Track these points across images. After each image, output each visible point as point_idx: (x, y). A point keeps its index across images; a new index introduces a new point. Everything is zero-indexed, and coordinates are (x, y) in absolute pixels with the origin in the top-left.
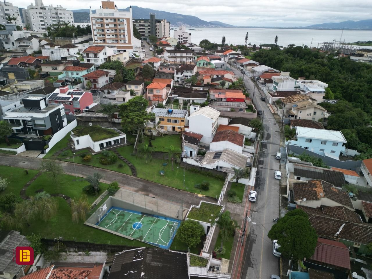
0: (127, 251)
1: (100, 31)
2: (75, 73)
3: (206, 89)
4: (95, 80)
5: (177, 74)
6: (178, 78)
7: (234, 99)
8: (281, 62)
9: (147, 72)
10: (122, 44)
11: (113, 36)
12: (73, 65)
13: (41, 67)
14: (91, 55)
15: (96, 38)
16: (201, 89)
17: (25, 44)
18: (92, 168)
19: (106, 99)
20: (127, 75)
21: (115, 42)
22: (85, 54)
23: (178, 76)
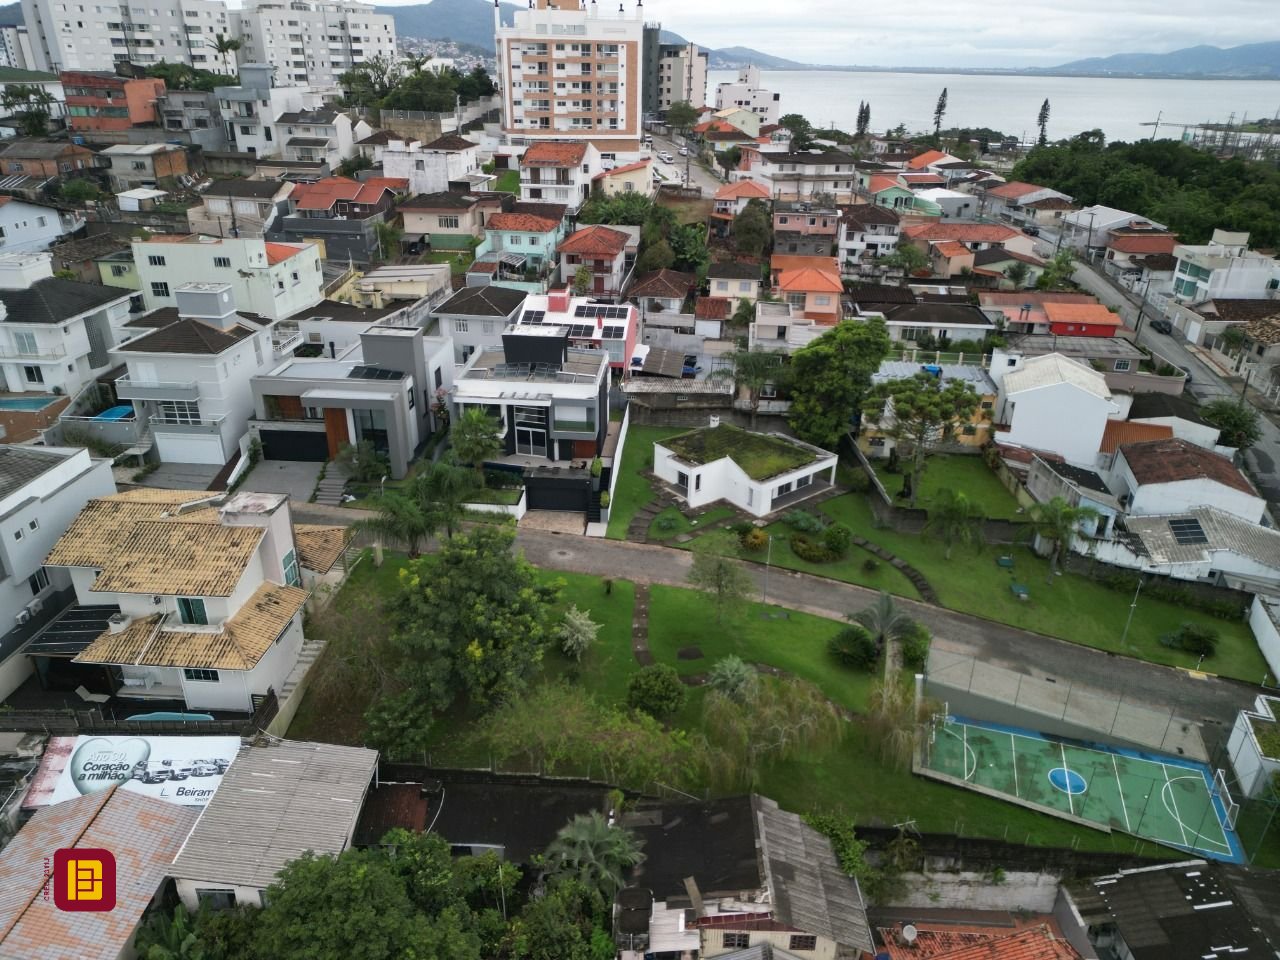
0: (1133, 871)
1: (533, 89)
2: (525, 238)
3: (960, 290)
4: (602, 262)
5: (850, 237)
6: (852, 252)
7: (1078, 326)
8: (1136, 194)
9: (754, 235)
10: (607, 132)
11: (576, 104)
12: (503, 211)
13: (400, 215)
14: (548, 174)
15: (518, 112)
16: (942, 290)
17: (311, 135)
18: (778, 572)
19: (664, 330)
20: (684, 246)
21: (580, 125)
22: (524, 170)
23: (852, 245)
